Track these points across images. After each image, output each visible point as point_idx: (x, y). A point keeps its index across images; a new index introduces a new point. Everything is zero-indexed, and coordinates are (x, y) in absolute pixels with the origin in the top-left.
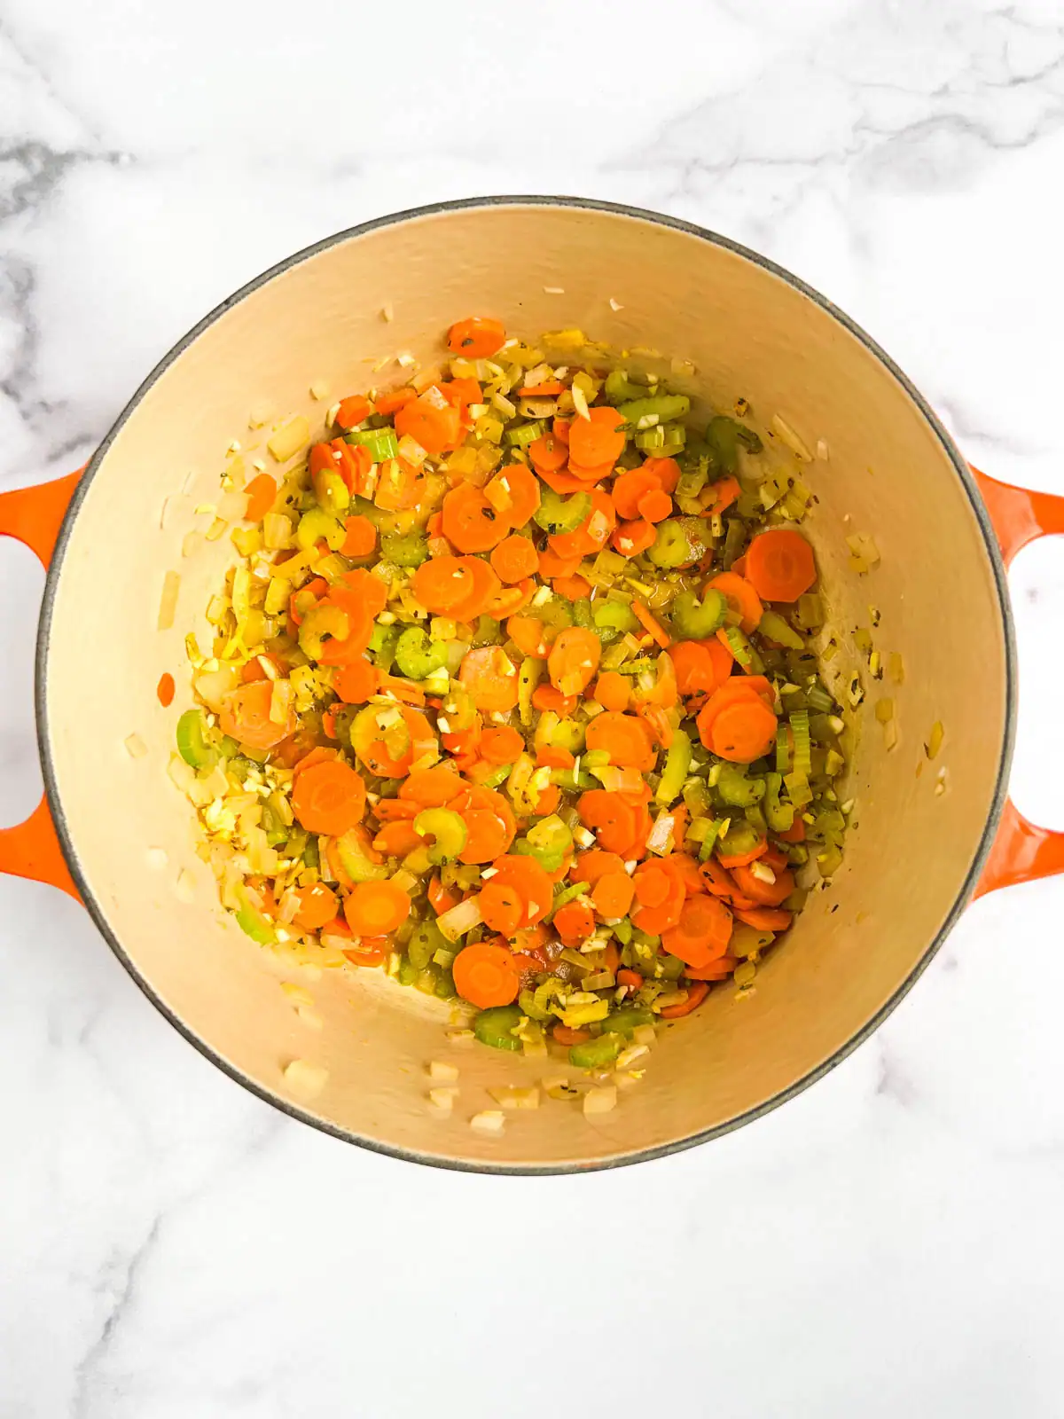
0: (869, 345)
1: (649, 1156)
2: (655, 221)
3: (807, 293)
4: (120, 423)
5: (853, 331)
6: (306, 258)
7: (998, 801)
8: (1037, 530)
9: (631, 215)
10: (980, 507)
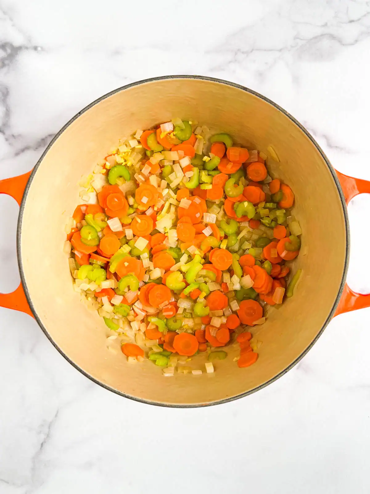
0: (301, 128)
1: (224, 402)
2: (227, 84)
3: (280, 110)
4: (44, 156)
5: (296, 123)
6: (107, 97)
7: (343, 284)
8: (358, 192)
9: (219, 82)
10: (338, 184)
